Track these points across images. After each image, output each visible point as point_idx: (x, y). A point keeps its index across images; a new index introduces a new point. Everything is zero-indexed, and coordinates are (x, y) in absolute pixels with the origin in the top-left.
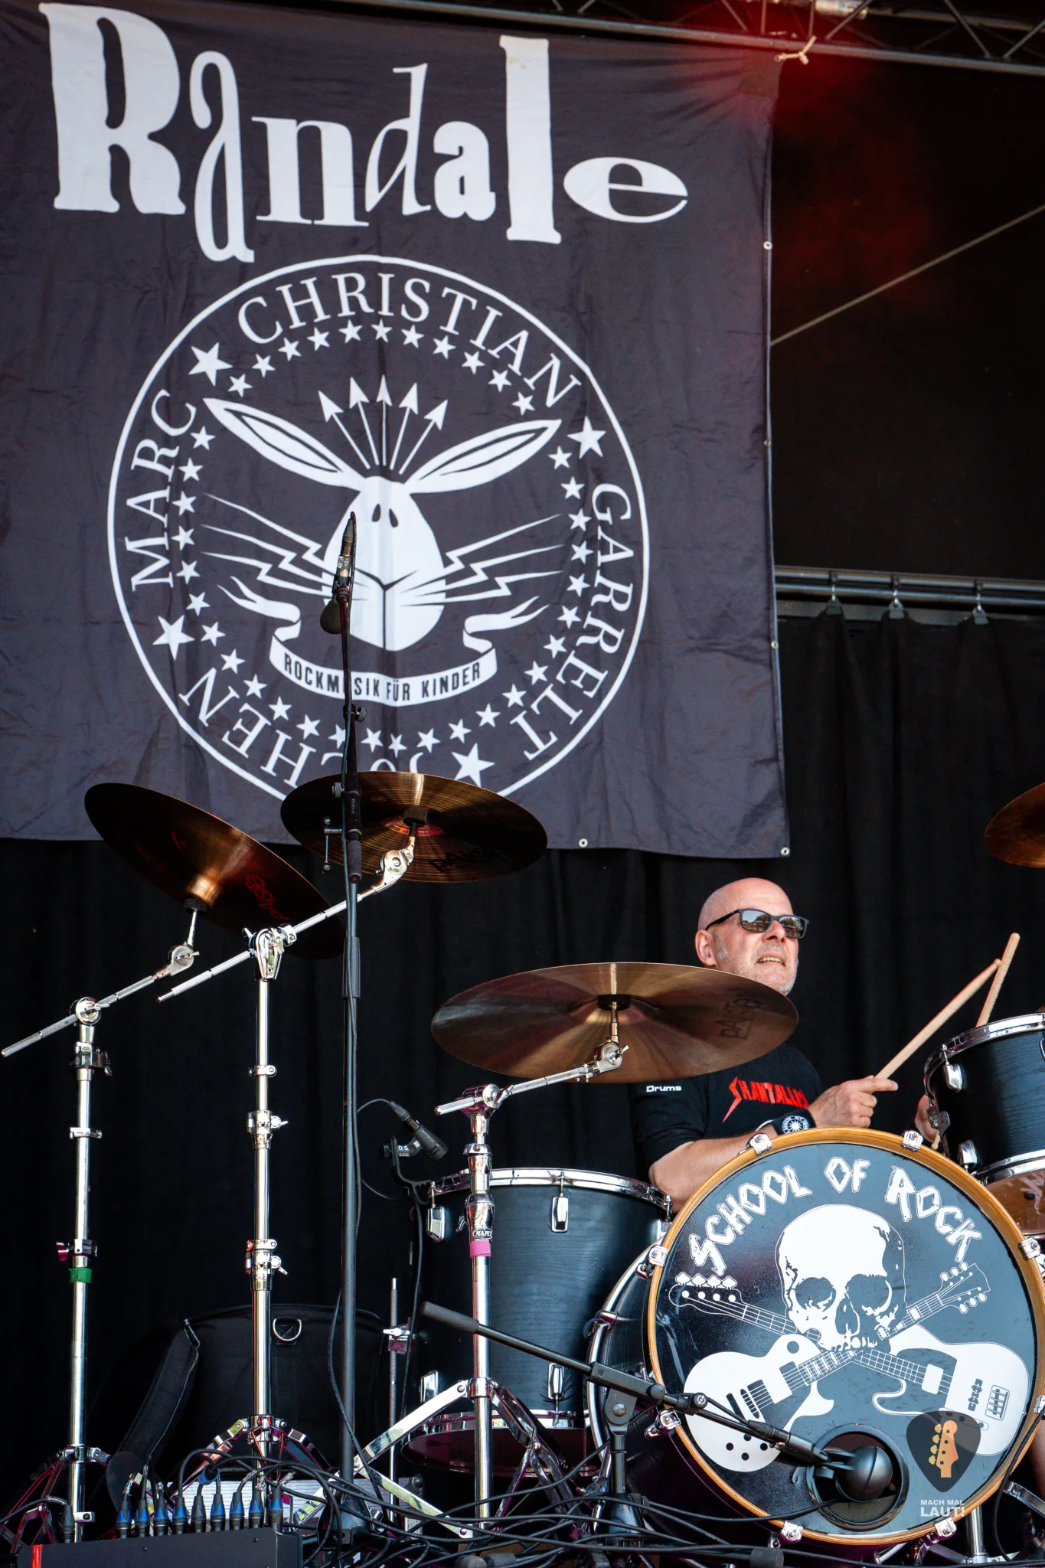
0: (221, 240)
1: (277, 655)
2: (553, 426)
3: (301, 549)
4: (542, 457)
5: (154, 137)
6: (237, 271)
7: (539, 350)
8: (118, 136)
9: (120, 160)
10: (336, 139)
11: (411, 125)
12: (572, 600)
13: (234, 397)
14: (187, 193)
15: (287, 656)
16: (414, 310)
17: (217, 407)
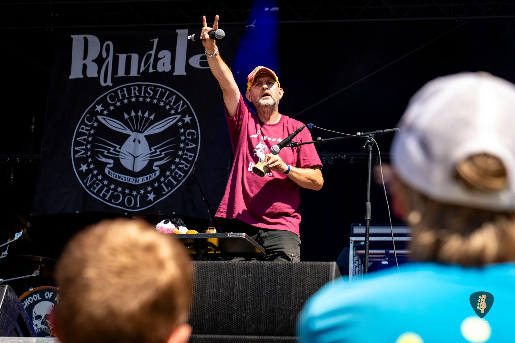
0: (105, 81)
1: (107, 171)
2: (179, 116)
3: (115, 147)
4: (176, 124)
5: (93, 61)
6: (108, 88)
7: (178, 99)
8: (85, 62)
9: (85, 67)
10: (135, 57)
11: (153, 52)
12: (178, 156)
13: (104, 115)
14: (99, 72)
15: (109, 171)
16: (149, 94)
17: (99, 117)
